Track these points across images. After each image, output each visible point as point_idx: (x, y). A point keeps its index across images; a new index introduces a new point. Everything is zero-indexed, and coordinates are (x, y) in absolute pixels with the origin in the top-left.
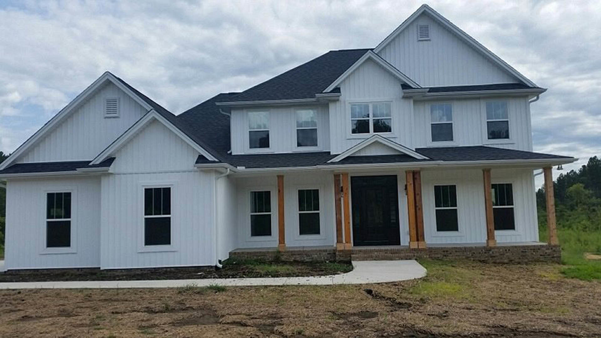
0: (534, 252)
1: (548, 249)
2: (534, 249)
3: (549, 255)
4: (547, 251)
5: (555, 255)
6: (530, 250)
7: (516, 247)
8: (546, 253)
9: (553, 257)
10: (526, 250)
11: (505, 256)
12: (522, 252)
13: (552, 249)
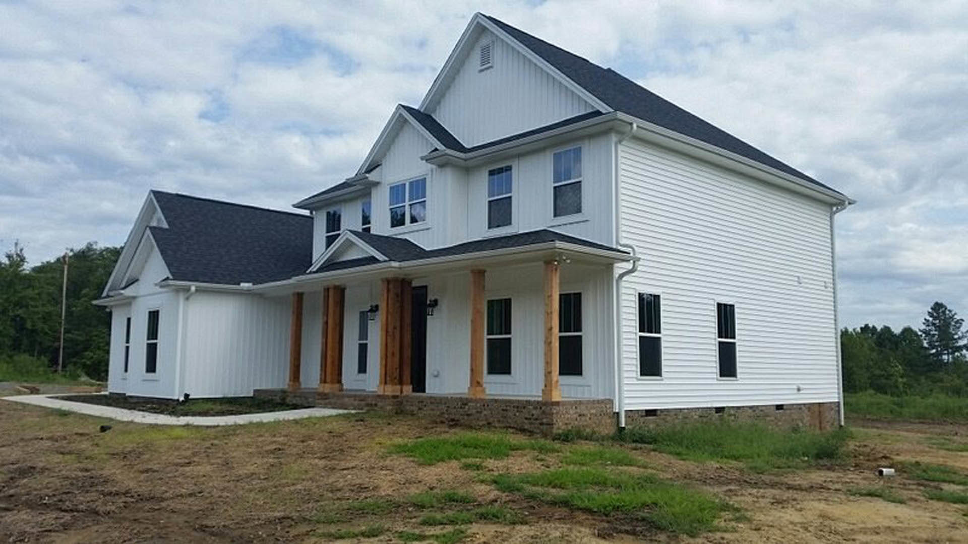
0: (518, 411)
1: (535, 408)
2: (518, 407)
3: (536, 419)
4: (534, 412)
5: (545, 421)
6: (512, 408)
7: (496, 401)
8: (533, 415)
9: (542, 424)
10: (508, 408)
11: (482, 415)
12: (503, 410)
13: (541, 408)
